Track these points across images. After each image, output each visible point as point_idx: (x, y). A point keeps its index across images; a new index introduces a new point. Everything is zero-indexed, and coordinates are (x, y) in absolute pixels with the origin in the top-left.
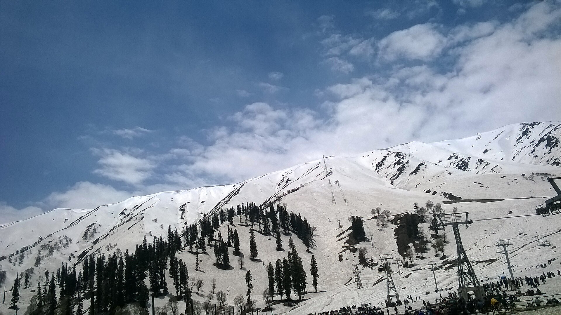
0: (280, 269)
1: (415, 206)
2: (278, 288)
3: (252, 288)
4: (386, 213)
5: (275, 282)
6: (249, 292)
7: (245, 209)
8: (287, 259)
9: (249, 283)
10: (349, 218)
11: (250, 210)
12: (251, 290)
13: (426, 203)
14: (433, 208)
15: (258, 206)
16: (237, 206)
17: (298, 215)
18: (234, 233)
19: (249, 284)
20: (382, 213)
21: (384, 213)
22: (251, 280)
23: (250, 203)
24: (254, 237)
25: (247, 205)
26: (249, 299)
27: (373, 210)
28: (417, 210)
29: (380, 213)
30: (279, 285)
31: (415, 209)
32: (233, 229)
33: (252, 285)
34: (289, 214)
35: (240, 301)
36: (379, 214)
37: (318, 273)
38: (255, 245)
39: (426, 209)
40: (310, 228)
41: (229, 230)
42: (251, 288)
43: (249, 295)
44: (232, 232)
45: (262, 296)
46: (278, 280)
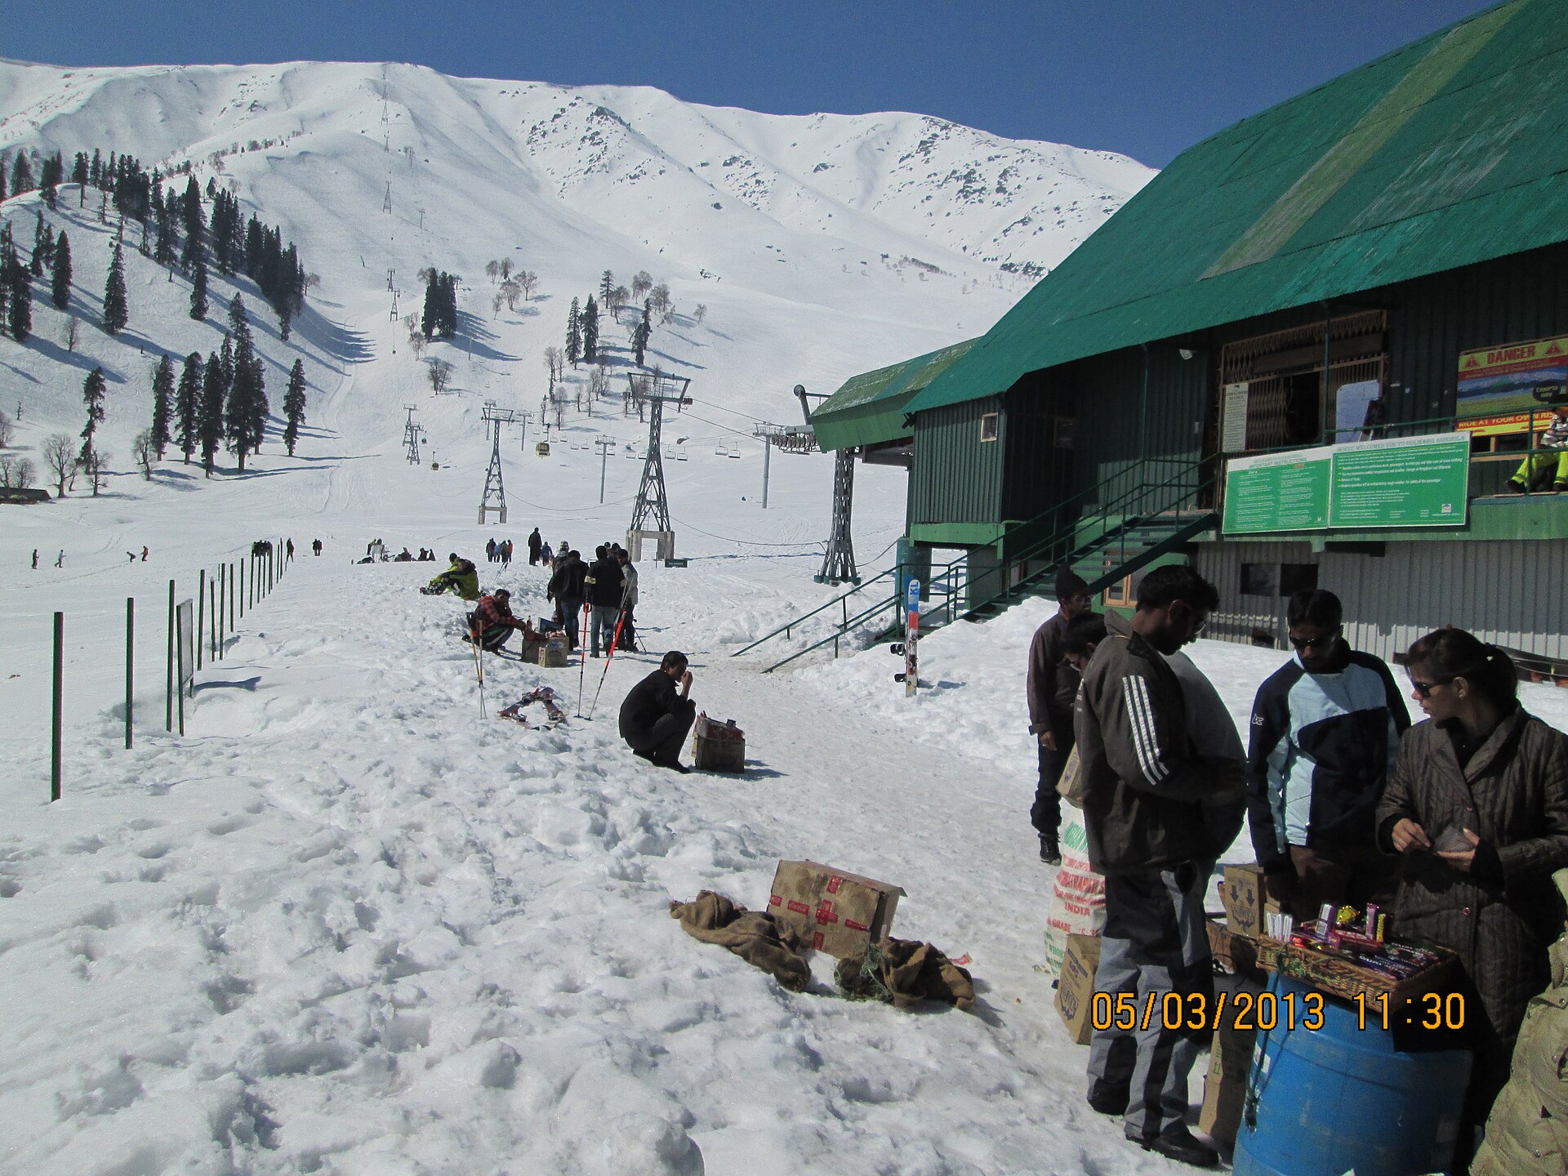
0: (194, 382)
1: (605, 280)
2: (181, 433)
3: (101, 418)
4: (528, 278)
5: (176, 413)
6: (90, 428)
7: (101, 170)
8: (218, 354)
9: (95, 404)
10: (421, 272)
11: (121, 176)
12: (98, 423)
13: (635, 278)
14: (647, 293)
15: (150, 172)
16: (77, 156)
17: (272, 228)
18: (59, 242)
19: (92, 406)
20: (516, 278)
21: (519, 278)
22: (100, 395)
23: (123, 156)
24: (124, 267)
25: (112, 158)
26: (87, 448)
27: (493, 263)
28: (608, 290)
29: (511, 276)
30: (187, 425)
31: (602, 285)
32: (58, 225)
33: (101, 410)
34: (246, 221)
35: (61, 450)
36: (505, 278)
37: (305, 411)
38: (124, 292)
39: (631, 293)
40: (302, 275)
41: (40, 228)
42: (96, 417)
43: (90, 439)
44: (50, 237)
45: (132, 445)
46: (186, 407)
